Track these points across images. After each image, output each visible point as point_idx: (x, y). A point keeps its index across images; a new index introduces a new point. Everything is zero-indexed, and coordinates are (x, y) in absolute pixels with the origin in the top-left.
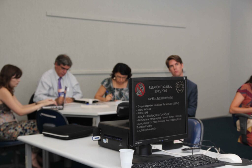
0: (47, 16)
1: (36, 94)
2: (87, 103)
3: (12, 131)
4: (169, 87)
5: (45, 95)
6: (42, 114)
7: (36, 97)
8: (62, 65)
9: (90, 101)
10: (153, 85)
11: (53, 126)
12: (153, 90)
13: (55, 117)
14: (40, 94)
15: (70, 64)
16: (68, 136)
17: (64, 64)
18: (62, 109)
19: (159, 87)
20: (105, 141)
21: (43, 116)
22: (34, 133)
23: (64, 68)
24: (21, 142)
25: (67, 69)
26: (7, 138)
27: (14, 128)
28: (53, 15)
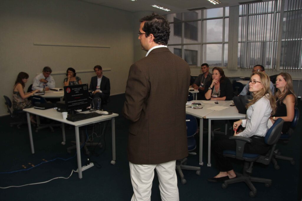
0: (34, 45)
1: (33, 86)
2: (57, 90)
3: (22, 106)
4: (81, 88)
5: (38, 86)
6: (34, 98)
7: (33, 87)
8: (47, 72)
9: (58, 89)
10: (74, 88)
11: (39, 103)
12: (74, 90)
13: (40, 99)
14: (35, 86)
15: (51, 71)
16: (44, 108)
17: (48, 72)
18: (44, 94)
19: (76, 89)
20: (59, 109)
21: (34, 99)
22: (30, 107)
23: (48, 74)
24: (24, 111)
25: (49, 74)
26: (19, 109)
27: (22, 105)
28: (38, 44)
